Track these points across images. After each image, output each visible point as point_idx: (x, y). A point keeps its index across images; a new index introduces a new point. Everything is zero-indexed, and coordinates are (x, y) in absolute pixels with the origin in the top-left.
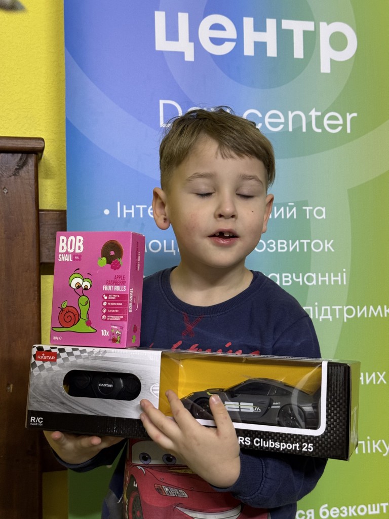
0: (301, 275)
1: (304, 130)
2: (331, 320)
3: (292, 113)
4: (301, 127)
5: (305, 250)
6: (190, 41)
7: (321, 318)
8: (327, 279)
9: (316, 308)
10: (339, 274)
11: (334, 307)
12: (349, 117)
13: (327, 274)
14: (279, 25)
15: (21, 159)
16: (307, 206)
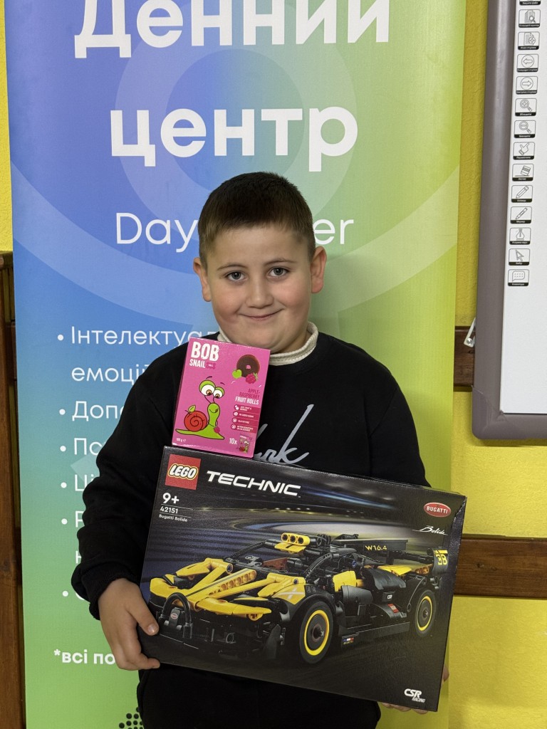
6: (151, 143)
12: (343, 225)
14: (258, 116)
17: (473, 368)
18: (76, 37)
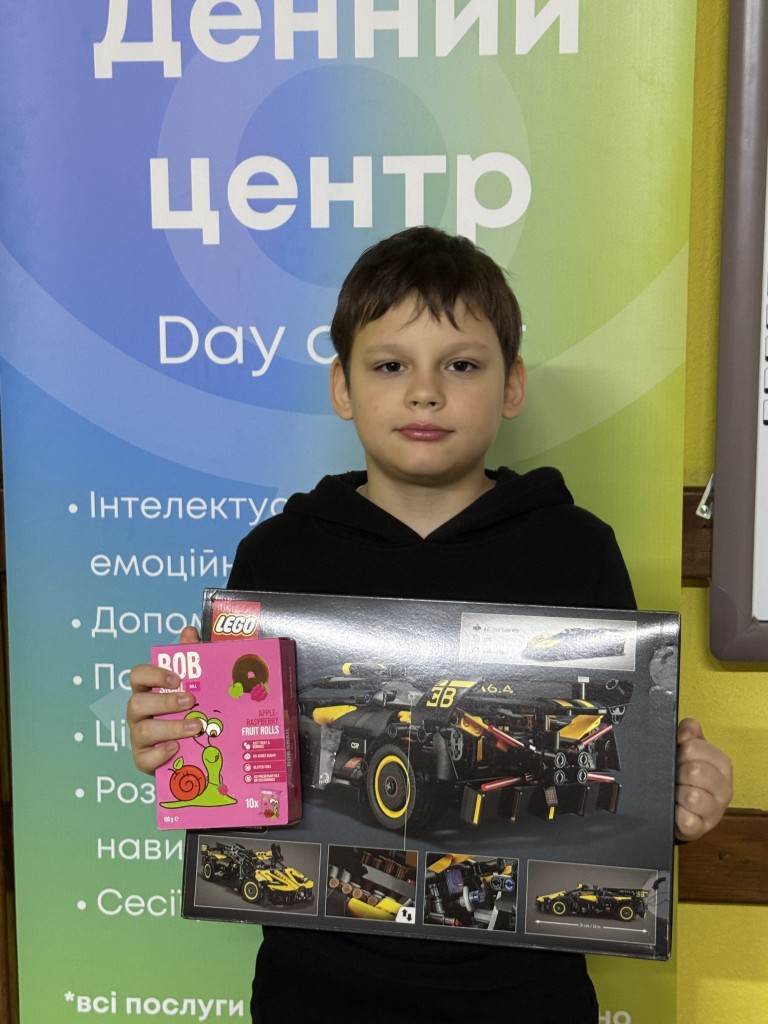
6: (212, 209)
14: (377, 167)
17: (711, 551)
18: (96, 45)
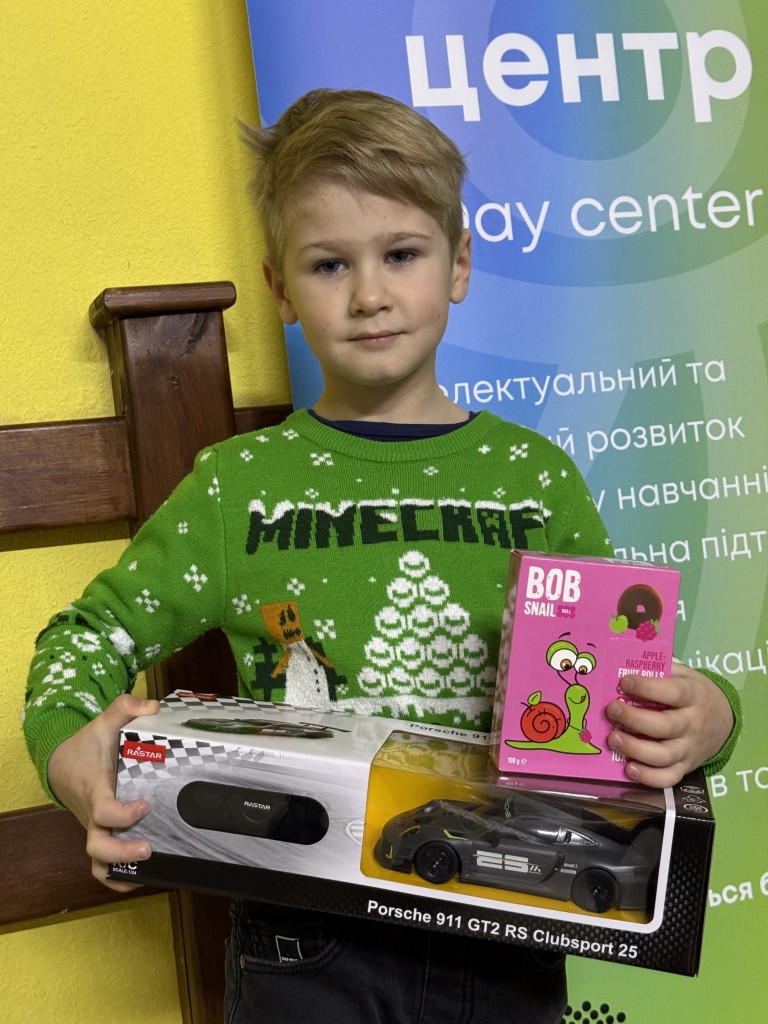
0: (693, 483)
1: (677, 227)
2: (750, 557)
3: (653, 198)
4: (672, 222)
5: (697, 440)
6: (471, 85)
7: (733, 554)
8: (737, 485)
9: (724, 538)
10: (757, 475)
11: (752, 534)
12: (749, 197)
13: (737, 478)
14: (618, 43)
15: (196, 322)
16: (694, 362)
